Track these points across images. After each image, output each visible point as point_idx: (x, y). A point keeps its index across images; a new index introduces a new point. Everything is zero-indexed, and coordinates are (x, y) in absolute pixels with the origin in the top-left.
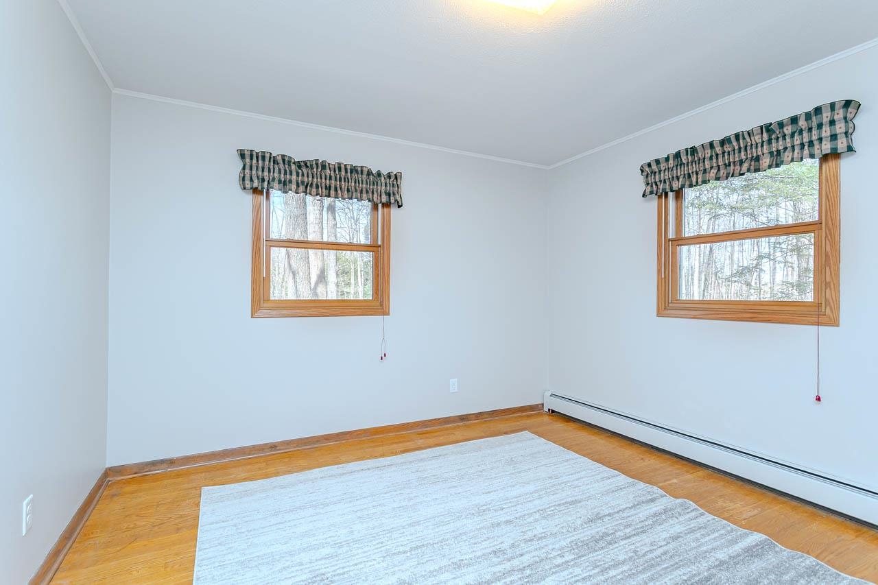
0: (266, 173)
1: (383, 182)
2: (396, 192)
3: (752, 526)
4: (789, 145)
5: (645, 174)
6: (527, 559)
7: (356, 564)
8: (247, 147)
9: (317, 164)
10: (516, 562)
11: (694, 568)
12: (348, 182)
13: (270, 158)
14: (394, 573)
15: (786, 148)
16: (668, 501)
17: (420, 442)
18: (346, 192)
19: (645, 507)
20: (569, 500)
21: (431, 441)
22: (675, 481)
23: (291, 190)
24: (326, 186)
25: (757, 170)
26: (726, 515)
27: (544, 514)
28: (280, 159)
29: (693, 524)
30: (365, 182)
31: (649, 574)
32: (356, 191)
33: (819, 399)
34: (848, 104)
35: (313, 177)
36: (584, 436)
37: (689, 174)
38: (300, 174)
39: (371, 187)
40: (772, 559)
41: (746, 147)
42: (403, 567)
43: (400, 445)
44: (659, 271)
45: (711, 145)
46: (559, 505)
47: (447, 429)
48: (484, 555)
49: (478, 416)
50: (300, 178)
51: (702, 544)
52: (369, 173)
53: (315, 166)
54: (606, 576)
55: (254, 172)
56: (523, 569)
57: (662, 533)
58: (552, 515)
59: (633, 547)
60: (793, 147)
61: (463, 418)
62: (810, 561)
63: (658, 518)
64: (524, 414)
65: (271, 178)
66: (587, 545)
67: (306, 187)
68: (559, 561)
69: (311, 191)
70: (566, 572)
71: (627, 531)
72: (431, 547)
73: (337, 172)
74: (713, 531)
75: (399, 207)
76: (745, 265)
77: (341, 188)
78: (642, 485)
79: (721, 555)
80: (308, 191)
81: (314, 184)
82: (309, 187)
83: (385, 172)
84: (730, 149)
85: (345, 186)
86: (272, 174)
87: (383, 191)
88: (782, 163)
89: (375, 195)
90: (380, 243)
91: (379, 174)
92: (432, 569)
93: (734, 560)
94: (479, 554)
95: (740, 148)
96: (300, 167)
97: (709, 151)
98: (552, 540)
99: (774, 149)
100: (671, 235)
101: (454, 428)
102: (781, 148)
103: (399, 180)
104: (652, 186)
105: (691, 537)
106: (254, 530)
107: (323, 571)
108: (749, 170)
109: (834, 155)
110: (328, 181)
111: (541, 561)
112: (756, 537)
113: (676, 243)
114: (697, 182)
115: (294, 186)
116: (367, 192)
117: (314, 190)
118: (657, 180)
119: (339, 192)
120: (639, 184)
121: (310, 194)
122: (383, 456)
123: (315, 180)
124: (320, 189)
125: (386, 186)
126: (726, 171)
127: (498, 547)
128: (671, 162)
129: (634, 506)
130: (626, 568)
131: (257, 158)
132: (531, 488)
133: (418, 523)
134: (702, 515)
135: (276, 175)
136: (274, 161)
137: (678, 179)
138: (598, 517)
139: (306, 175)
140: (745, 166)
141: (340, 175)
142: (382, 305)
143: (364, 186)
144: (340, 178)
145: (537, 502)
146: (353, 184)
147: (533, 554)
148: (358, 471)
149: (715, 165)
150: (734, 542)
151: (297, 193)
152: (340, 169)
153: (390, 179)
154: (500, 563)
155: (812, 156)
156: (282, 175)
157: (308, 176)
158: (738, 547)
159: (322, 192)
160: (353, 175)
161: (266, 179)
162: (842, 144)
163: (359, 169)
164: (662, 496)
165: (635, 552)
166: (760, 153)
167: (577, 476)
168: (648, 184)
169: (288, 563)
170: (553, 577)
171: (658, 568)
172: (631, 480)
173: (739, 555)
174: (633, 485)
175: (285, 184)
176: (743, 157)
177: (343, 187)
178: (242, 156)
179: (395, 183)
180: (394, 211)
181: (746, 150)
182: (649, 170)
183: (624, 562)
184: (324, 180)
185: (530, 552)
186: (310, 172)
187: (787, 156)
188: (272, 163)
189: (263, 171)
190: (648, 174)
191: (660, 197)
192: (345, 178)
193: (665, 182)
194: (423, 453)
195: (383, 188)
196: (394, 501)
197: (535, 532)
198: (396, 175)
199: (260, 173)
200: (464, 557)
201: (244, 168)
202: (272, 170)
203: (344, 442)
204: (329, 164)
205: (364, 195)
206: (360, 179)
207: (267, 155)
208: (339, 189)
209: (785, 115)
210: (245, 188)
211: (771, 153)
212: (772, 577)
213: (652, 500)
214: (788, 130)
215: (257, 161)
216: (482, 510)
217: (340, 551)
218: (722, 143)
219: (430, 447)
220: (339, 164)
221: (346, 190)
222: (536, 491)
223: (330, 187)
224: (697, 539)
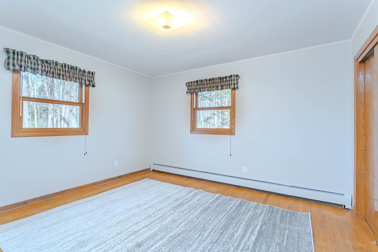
0: (23, 63)
1: (87, 75)
2: (92, 80)
3: (217, 193)
4: (225, 84)
5: (187, 86)
6: (160, 216)
7: (96, 234)
8: (11, 47)
9: (53, 63)
10: (156, 217)
11: (205, 206)
12: (70, 73)
13: (26, 55)
14: (114, 232)
15: (224, 85)
16: (196, 191)
17: (104, 189)
18: (68, 78)
19: (190, 194)
20: (168, 196)
21: (108, 188)
22: (196, 185)
23: (39, 73)
24: (58, 74)
25: (218, 90)
26: (210, 191)
27: (160, 202)
28: (32, 57)
29: (203, 195)
30: (78, 74)
31: (195, 210)
32: (73, 78)
33: (231, 155)
34: (237, 76)
35: (51, 69)
36: (167, 177)
37: (200, 88)
38: (44, 66)
39: (81, 77)
40: (222, 199)
41: (215, 83)
42: (117, 229)
43: (95, 191)
44: (191, 118)
45: (206, 80)
46: (165, 199)
47: (114, 182)
48: (145, 218)
49: (126, 175)
50: (43, 68)
51: (206, 200)
52: (80, 70)
53: (52, 63)
54: (184, 213)
55: (15, 61)
56: (159, 218)
57: (195, 200)
58: (163, 202)
59: (189, 205)
60: (226, 85)
61: (120, 177)
62: (229, 197)
63: (194, 196)
64: (144, 172)
65: (26, 66)
66: (176, 207)
67: (47, 73)
68: (169, 213)
69: (49, 75)
70: (172, 216)
71: (187, 201)
72: (125, 221)
73: (64, 68)
74: (208, 196)
75: (93, 87)
76: (209, 116)
77: (66, 75)
78: (188, 188)
79: (211, 201)
80: (48, 75)
81: (51, 72)
82: (48, 73)
83: (87, 71)
84: (211, 82)
85: (68, 75)
86: (27, 64)
87: (87, 79)
88: (223, 89)
89: (83, 81)
90: (84, 102)
91: (84, 71)
92: (128, 227)
93: (214, 202)
94: (143, 218)
95: (214, 83)
96: (43, 62)
97: (206, 82)
98: (165, 209)
99: (222, 85)
100: (194, 107)
101: (117, 181)
102: (223, 85)
103: (94, 75)
104: (189, 90)
105: (203, 198)
106: (35, 237)
107: (83, 240)
108: (216, 90)
109: (234, 89)
110: (59, 71)
111: (164, 215)
112: (218, 195)
113: (196, 109)
114: (202, 91)
115: (40, 72)
116: (79, 79)
117: (51, 75)
118: (191, 88)
119: (65, 77)
120: (185, 89)
121: (49, 76)
122: (88, 196)
123: (52, 70)
124: (55, 74)
125: (88, 77)
126: (210, 89)
127: (149, 215)
128: (195, 83)
129: (187, 194)
130: (188, 210)
131: (18, 54)
132: (154, 196)
133: (116, 215)
134: (205, 192)
135: (29, 64)
136: (28, 57)
137: (197, 89)
138: (177, 200)
139: (47, 67)
140: (215, 88)
141: (65, 69)
142: (85, 130)
143: (78, 76)
144: (65, 71)
145: (157, 199)
146: (72, 74)
147: (161, 213)
148: (79, 204)
149: (207, 86)
150: (213, 197)
151: (41, 75)
152: (65, 66)
153: (90, 74)
154: (151, 219)
155: (230, 88)
156: (33, 65)
157: (48, 68)
158: (214, 198)
159: (56, 76)
160: (72, 70)
161: (23, 66)
162: (236, 87)
163: (75, 68)
164: (194, 190)
165: (190, 206)
166: (218, 85)
167: (168, 189)
168: (188, 89)
169: (63, 243)
170: (169, 218)
171: (196, 208)
172: (185, 187)
173: (215, 200)
174: (185, 189)
175: (34, 70)
176: (214, 85)
177: (67, 75)
178: (8, 51)
179: (92, 76)
180: (91, 89)
181: (215, 84)
182: (189, 84)
183: (187, 209)
184: (57, 71)
185: (160, 213)
186: (49, 66)
187: (224, 87)
188: (27, 58)
189: (21, 61)
190: (188, 86)
191: (192, 94)
192: (67, 71)
193: (193, 89)
194: (107, 192)
195: (87, 78)
196: (102, 211)
197: (160, 208)
198: (92, 72)
199: (19, 63)
200: (138, 221)
201: (9, 58)
202: (27, 62)
203: (65, 194)
204: (59, 63)
205: (77, 80)
206: (75, 72)
207: (24, 54)
208: (65, 76)
209: (224, 76)
210: (9, 69)
211: (221, 85)
212: (222, 203)
213: (191, 192)
214: (225, 80)
215: (18, 56)
216: (139, 206)
217: (86, 232)
218: (210, 80)
219: (109, 190)
220: (65, 64)
221: (68, 76)
222: (156, 196)
223: (60, 74)
224: (205, 199)
